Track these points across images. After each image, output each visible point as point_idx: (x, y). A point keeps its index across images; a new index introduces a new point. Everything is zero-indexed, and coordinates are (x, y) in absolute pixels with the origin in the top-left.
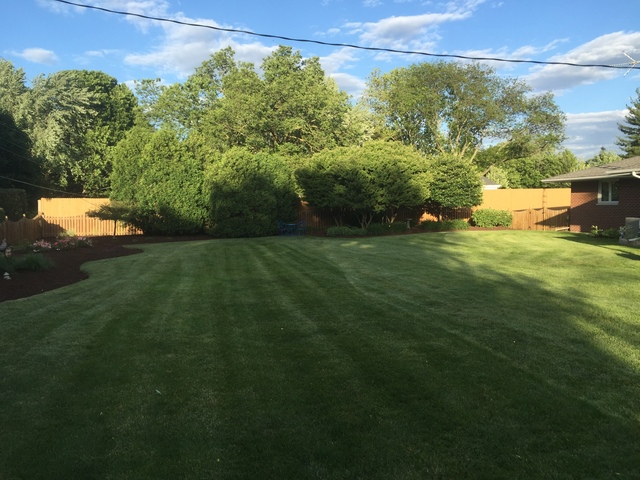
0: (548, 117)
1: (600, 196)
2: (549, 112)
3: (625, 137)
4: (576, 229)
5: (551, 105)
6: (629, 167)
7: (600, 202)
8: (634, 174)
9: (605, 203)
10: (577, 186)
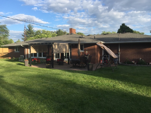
0: (5, 30)
1: (15, 50)
2: (5, 29)
3: (23, 37)
4: (10, 58)
5: (6, 28)
6: (20, 44)
7: (15, 52)
8: (21, 45)
9: (16, 52)
10: (10, 48)
